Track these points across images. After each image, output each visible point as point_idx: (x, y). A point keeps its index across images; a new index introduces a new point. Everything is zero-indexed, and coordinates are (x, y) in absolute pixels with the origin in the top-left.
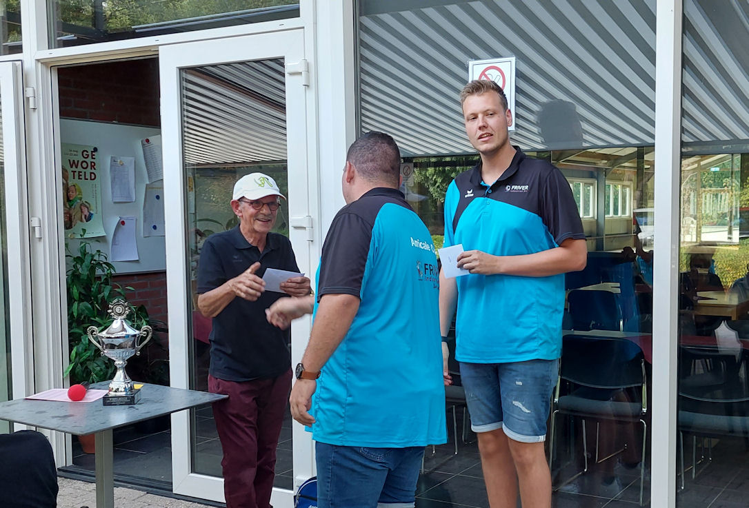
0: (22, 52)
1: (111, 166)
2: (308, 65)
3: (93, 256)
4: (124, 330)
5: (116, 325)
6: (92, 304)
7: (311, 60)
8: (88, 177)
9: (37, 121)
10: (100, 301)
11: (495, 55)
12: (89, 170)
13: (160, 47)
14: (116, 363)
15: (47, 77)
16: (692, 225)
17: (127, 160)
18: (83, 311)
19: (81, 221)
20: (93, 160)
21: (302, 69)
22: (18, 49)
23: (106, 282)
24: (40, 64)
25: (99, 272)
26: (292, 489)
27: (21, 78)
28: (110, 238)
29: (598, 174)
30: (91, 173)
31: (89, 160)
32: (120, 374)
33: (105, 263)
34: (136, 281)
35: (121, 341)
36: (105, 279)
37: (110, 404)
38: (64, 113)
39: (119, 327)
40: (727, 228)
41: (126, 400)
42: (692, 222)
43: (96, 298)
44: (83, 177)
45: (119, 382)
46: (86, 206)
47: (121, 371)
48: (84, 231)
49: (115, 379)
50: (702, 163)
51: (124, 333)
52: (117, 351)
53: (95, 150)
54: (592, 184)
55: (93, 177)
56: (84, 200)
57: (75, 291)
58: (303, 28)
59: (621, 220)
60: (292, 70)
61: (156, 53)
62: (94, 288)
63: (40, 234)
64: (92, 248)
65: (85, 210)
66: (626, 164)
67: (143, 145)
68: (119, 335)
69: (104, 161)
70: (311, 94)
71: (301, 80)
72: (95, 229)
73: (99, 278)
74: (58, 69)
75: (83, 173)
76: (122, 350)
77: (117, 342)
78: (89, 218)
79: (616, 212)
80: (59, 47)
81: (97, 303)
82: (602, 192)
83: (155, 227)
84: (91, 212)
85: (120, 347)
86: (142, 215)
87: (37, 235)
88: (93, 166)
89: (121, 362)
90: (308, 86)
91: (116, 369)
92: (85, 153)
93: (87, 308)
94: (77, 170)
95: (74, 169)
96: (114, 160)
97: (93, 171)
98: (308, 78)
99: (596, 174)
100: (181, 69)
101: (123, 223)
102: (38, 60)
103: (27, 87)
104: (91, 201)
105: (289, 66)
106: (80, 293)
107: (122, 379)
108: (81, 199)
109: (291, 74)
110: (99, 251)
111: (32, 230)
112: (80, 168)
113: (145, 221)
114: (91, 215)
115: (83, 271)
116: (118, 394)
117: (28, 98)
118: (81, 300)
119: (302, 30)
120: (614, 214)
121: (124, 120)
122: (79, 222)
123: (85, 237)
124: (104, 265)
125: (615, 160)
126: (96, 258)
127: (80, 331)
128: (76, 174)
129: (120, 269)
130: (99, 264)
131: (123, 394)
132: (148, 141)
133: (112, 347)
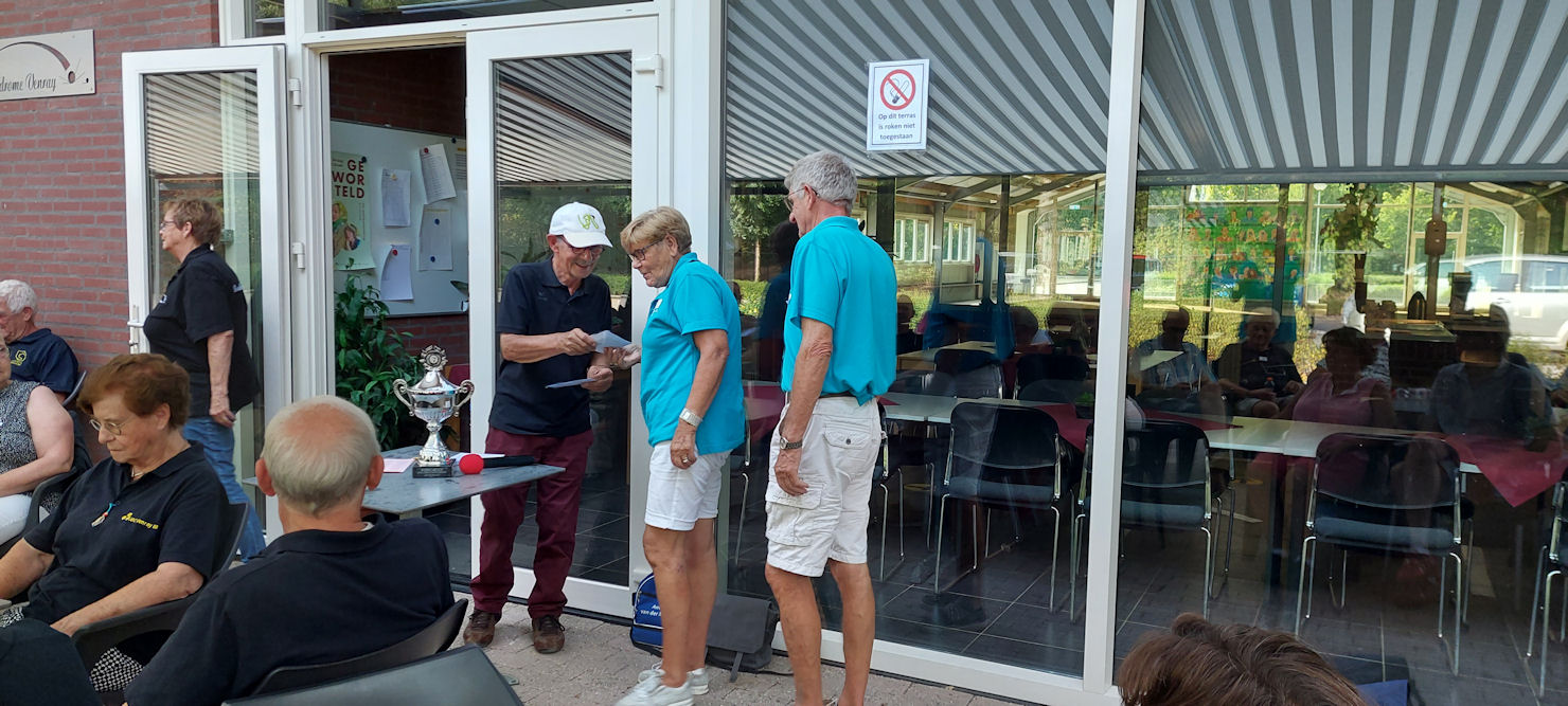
0: (283, 33)
1: (383, 181)
2: (662, 62)
3: (363, 293)
4: (439, 385)
5: (431, 377)
6: (361, 352)
7: (667, 56)
8: (355, 193)
9: (302, 120)
10: (371, 349)
11: (912, 54)
12: (355, 186)
13: (468, 34)
14: (429, 425)
15: (316, 66)
16: (1045, 275)
17: (402, 174)
18: (351, 360)
19: (346, 248)
20: (361, 173)
21: (654, 66)
22: (279, 29)
23: (379, 326)
24: (307, 50)
25: (368, 313)
26: (628, 585)
27: (284, 65)
28: (380, 273)
29: (935, 210)
30: (359, 189)
31: (356, 172)
32: (433, 439)
33: (376, 302)
34: (409, 325)
35: (436, 398)
36: (378, 322)
37: (422, 476)
38: (336, 114)
39: (432, 382)
40: (1087, 279)
41: (441, 471)
42: (1045, 271)
43: (367, 346)
44: (348, 194)
45: (432, 451)
46: (350, 230)
47: (435, 436)
48: (352, 260)
49: (427, 445)
50: (1059, 199)
51: (440, 390)
52: (431, 410)
53: (364, 160)
54: (928, 222)
55: (361, 194)
56: (349, 223)
57: (342, 336)
58: (657, 15)
59: (961, 266)
60: (640, 68)
61: (462, 40)
62: (364, 333)
63: (304, 263)
64: (360, 284)
65: (351, 235)
66: (968, 198)
67: (421, 155)
68: (435, 390)
69: (375, 175)
70: (665, 97)
71: (654, 80)
72: (363, 261)
73: (370, 320)
74: (330, 57)
75: (348, 190)
76: (437, 409)
77: (431, 400)
78: (354, 246)
79: (954, 256)
80: (331, 29)
81: (367, 352)
82: (940, 234)
83: (433, 259)
84: (358, 238)
85: (435, 405)
86: (418, 244)
87: (300, 265)
88: (360, 181)
89: (435, 425)
90: (661, 87)
91: (428, 433)
92: (352, 164)
93: (356, 358)
94: (342, 185)
95: (338, 183)
96: (386, 174)
97: (361, 186)
98: (662, 78)
99: (932, 208)
100: (494, 62)
101: (395, 253)
102: (305, 45)
103: (290, 78)
104: (359, 225)
105: (638, 62)
106: (348, 340)
107: (435, 446)
108: (345, 221)
109: (639, 72)
110: (370, 287)
111: (293, 258)
112: (345, 183)
113: (421, 250)
114: (357, 242)
115: (351, 312)
116: (431, 464)
117: (292, 92)
118: (347, 349)
119: (656, 17)
120: (953, 258)
121: (400, 123)
122: (343, 250)
123: (353, 268)
124: (375, 305)
125: (954, 193)
126: (367, 295)
127: (349, 386)
128: (341, 190)
129: (395, 310)
130: (370, 303)
131: (438, 464)
132: (426, 150)
133: (425, 405)
